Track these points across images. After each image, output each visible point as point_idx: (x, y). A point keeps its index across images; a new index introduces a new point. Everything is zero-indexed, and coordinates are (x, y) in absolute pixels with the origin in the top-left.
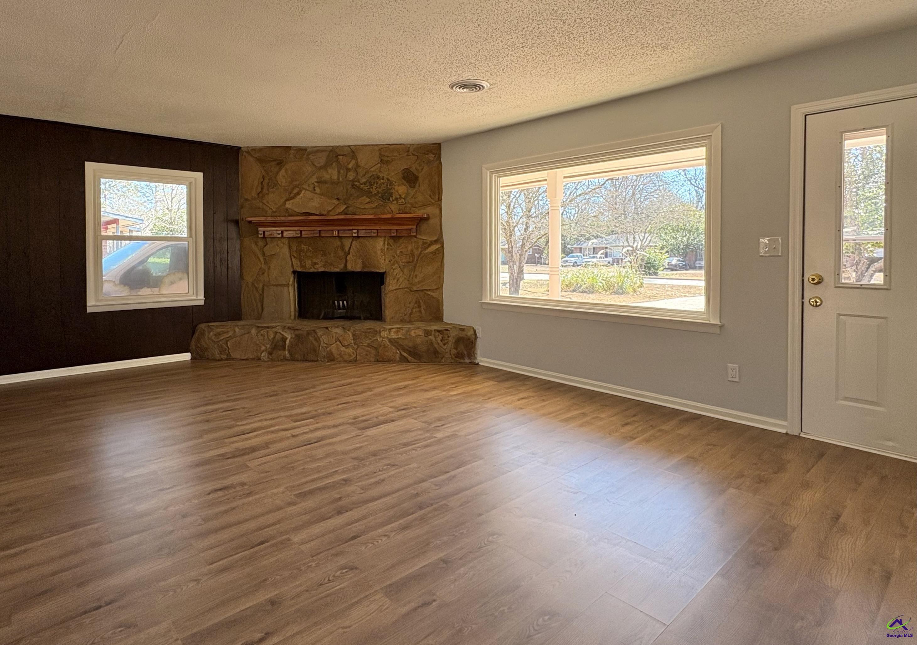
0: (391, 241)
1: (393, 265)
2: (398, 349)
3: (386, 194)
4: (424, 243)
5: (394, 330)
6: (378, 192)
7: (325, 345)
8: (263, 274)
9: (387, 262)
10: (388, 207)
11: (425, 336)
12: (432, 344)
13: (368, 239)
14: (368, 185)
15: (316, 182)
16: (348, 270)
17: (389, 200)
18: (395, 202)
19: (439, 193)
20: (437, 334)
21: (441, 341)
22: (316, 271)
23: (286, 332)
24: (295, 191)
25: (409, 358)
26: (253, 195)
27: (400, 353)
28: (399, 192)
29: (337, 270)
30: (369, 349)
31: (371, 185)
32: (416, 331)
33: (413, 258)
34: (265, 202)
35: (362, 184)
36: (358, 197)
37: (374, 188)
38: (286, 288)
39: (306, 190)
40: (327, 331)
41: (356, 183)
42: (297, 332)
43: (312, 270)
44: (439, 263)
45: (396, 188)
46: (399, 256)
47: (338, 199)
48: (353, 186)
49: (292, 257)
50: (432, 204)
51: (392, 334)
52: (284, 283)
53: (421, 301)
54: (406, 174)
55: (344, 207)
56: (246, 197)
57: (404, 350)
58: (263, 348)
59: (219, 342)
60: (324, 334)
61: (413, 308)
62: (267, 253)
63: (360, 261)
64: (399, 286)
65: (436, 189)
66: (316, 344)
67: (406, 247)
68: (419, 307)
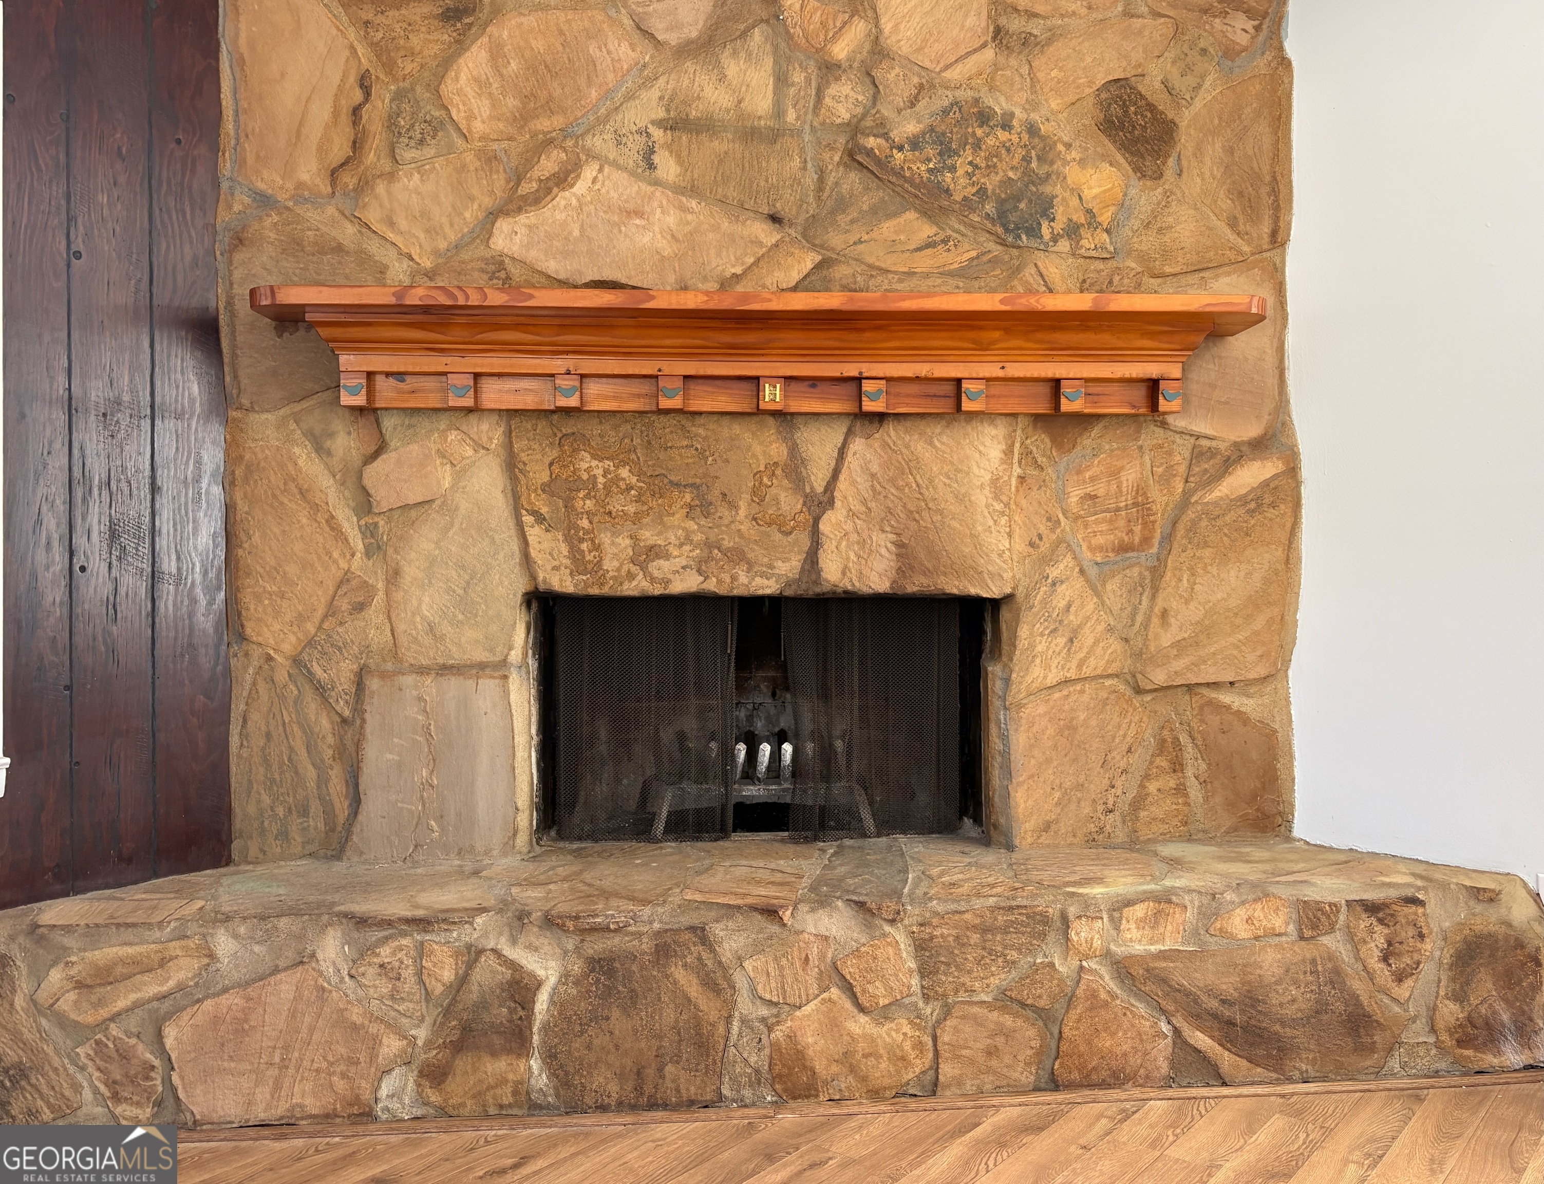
0: (1040, 442)
1: (1048, 559)
2: (1163, 1011)
3: (1022, 205)
4: (1198, 455)
5: (1139, 910)
6: (982, 192)
7: (764, 1012)
8: (360, 607)
9: (1020, 545)
10: (1029, 272)
11: (1302, 938)
12: (1336, 977)
13: (922, 424)
14: (930, 151)
15: (659, 123)
16: (825, 588)
17: (1034, 232)
18: (1064, 245)
19: (1277, 209)
20: (1365, 922)
21: (1385, 959)
22: (657, 591)
23: (532, 948)
24: (548, 165)
25: (1226, 1059)
26: (305, 177)
27: (1177, 1031)
28: (1087, 194)
29: (767, 586)
30: (1008, 1021)
31: (947, 151)
32: (1258, 911)
33: (1148, 525)
34: (373, 216)
35: (901, 148)
36: (878, 213)
37: (960, 172)
38: (489, 685)
39: (604, 162)
40: (775, 928)
41: (871, 142)
42: (597, 946)
43: (632, 588)
44: (1280, 553)
45: (1073, 174)
46: (1077, 518)
47: (775, 219)
48: (853, 157)
49: (528, 519)
50: (1239, 264)
51: (1131, 931)
52: (480, 655)
53: (1184, 738)
54: (1115, 110)
55: (809, 260)
56: (261, 186)
57: (1199, 1017)
58: (391, 1045)
59: (102, 1025)
60: (757, 949)
61: (1147, 777)
62: (384, 497)
63: (883, 542)
64: (1080, 666)
65: (1264, 190)
66: (708, 1007)
67: (1115, 474)
68: (1177, 766)
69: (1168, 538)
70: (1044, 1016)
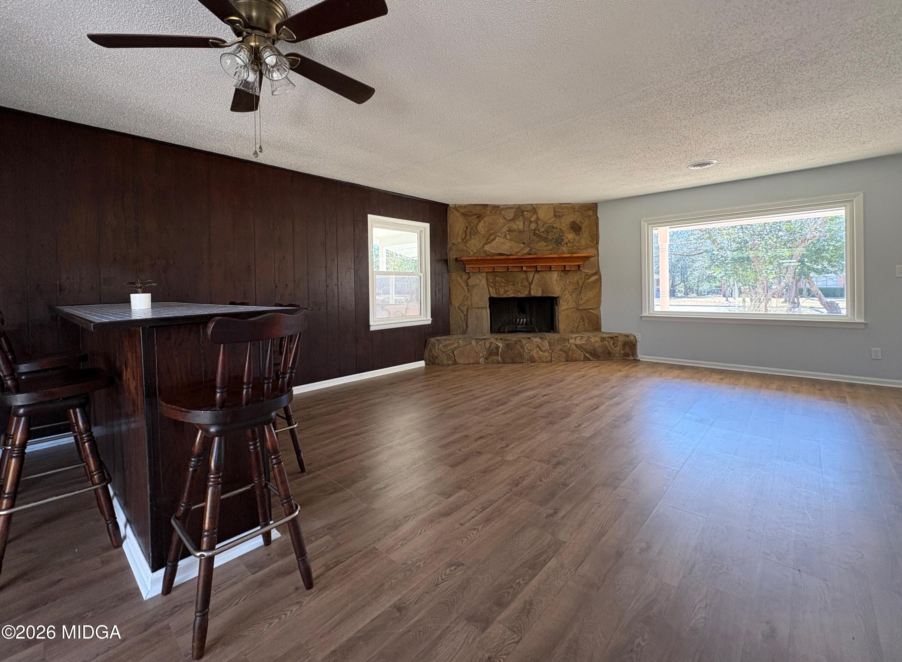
0: (563, 274)
1: (564, 291)
2: (582, 351)
3: (559, 240)
4: (586, 275)
5: (579, 338)
6: (553, 238)
7: (528, 351)
8: (467, 299)
9: (560, 289)
10: (560, 250)
11: (601, 342)
12: (606, 347)
13: (545, 272)
14: (545, 233)
15: (507, 231)
16: (532, 296)
17: (561, 244)
18: (565, 245)
19: (597, 238)
20: (610, 339)
21: (613, 344)
22: (508, 296)
23: (499, 342)
24: (492, 237)
25: (591, 358)
26: (459, 240)
27: (584, 354)
28: (568, 238)
29: (523, 296)
30: (561, 353)
31: (548, 233)
32: (595, 338)
33: (579, 286)
34: (468, 246)
35: (541, 232)
36: (538, 242)
37: (550, 235)
38: (485, 310)
39: (499, 236)
40: (529, 340)
41: (537, 232)
42: (507, 342)
43: (505, 296)
44: (598, 289)
45: (566, 235)
46: (568, 285)
47: (523, 243)
48: (534, 234)
49: (489, 287)
50: (591, 247)
51: (577, 341)
52: (483, 306)
53: (584, 317)
54: (572, 225)
55: (528, 249)
56: (453, 242)
57: (587, 352)
58: (481, 355)
59: (446, 351)
60: (527, 343)
61: (579, 322)
62: (470, 284)
63: (540, 289)
64: (569, 306)
65: (595, 236)
66: (521, 350)
67: (573, 278)
68: (584, 321)
69: (582, 287)
70: (566, 352)
